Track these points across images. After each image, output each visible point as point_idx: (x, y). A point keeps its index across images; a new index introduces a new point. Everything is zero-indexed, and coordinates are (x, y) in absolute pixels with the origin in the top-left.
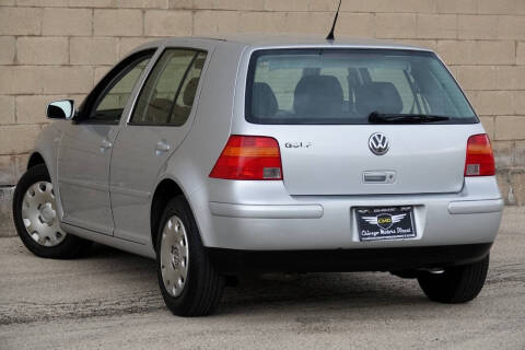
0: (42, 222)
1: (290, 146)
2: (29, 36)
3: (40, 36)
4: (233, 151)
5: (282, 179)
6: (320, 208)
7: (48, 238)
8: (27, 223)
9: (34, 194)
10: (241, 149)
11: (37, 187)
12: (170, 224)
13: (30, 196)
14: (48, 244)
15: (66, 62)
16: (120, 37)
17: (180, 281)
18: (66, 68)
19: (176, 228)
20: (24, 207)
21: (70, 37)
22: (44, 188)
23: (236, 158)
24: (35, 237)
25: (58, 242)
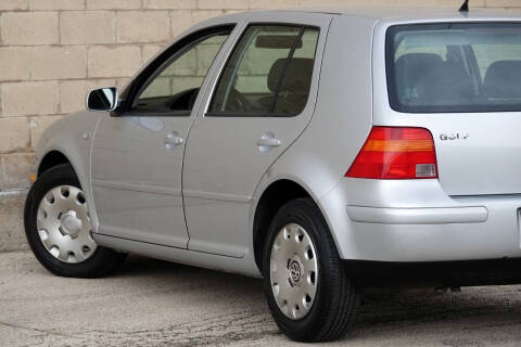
0: (63, 234)
1: (446, 138)
2: (15, 11)
3: (27, 11)
4: (376, 145)
5: (437, 177)
6: (483, 210)
7: (72, 254)
8: (43, 236)
9: (53, 201)
10: (386, 142)
11: (57, 192)
12: (285, 233)
13: (48, 204)
14: (71, 260)
15: (55, 41)
16: (116, 11)
17: (304, 301)
18: (56, 49)
19: (297, 238)
20: (40, 217)
21: (60, 11)
22: (66, 194)
23: (381, 154)
24: (54, 253)
25: (86, 257)
